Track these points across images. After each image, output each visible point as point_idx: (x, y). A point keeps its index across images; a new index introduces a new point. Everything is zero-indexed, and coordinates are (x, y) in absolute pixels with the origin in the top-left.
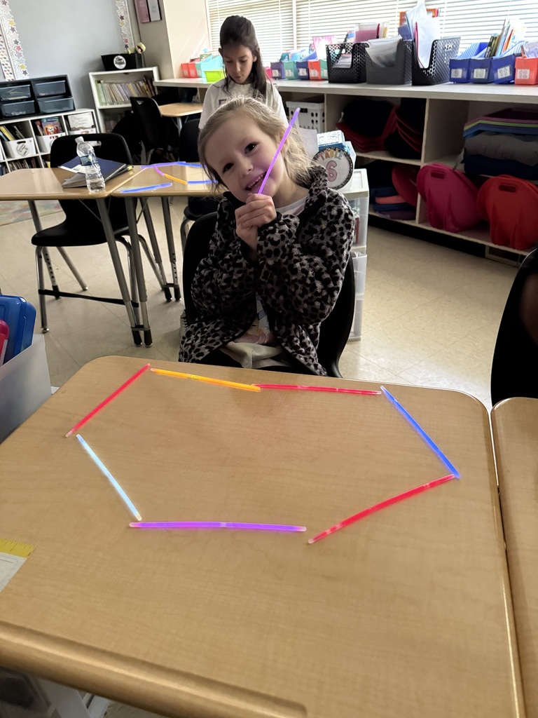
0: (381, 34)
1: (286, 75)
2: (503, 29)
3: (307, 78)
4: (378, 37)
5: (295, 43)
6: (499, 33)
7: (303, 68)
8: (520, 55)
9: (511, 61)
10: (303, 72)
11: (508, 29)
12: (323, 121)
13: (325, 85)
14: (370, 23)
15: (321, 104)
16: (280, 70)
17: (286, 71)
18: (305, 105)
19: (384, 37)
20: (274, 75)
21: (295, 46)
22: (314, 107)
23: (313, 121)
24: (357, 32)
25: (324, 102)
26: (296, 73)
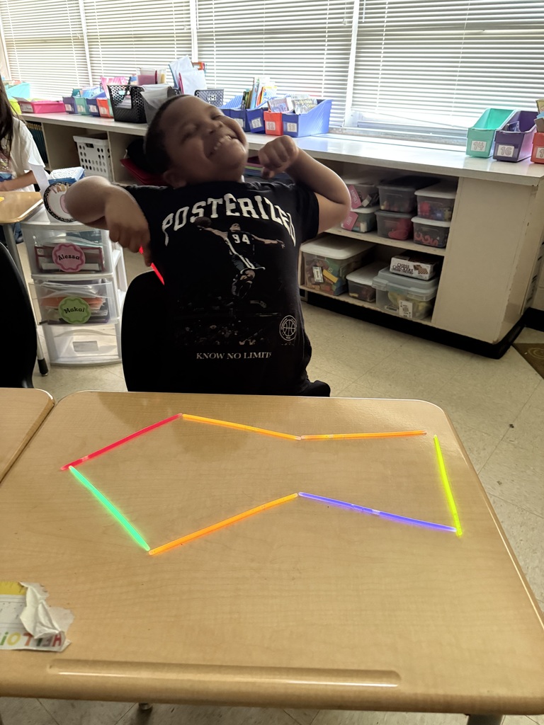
0: (159, 80)
1: (79, 110)
2: (253, 85)
3: (97, 115)
4: (156, 83)
5: (91, 80)
6: (251, 88)
7: (94, 105)
8: (266, 109)
9: (260, 113)
10: (93, 109)
11: (258, 86)
12: (109, 157)
13: (111, 124)
14: (149, 69)
15: (105, 141)
16: (73, 105)
17: (78, 106)
18: (90, 141)
19: (162, 82)
20: (67, 109)
21: (91, 83)
22: (99, 143)
23: (99, 156)
24: (139, 76)
25: (107, 138)
26: (88, 109)
